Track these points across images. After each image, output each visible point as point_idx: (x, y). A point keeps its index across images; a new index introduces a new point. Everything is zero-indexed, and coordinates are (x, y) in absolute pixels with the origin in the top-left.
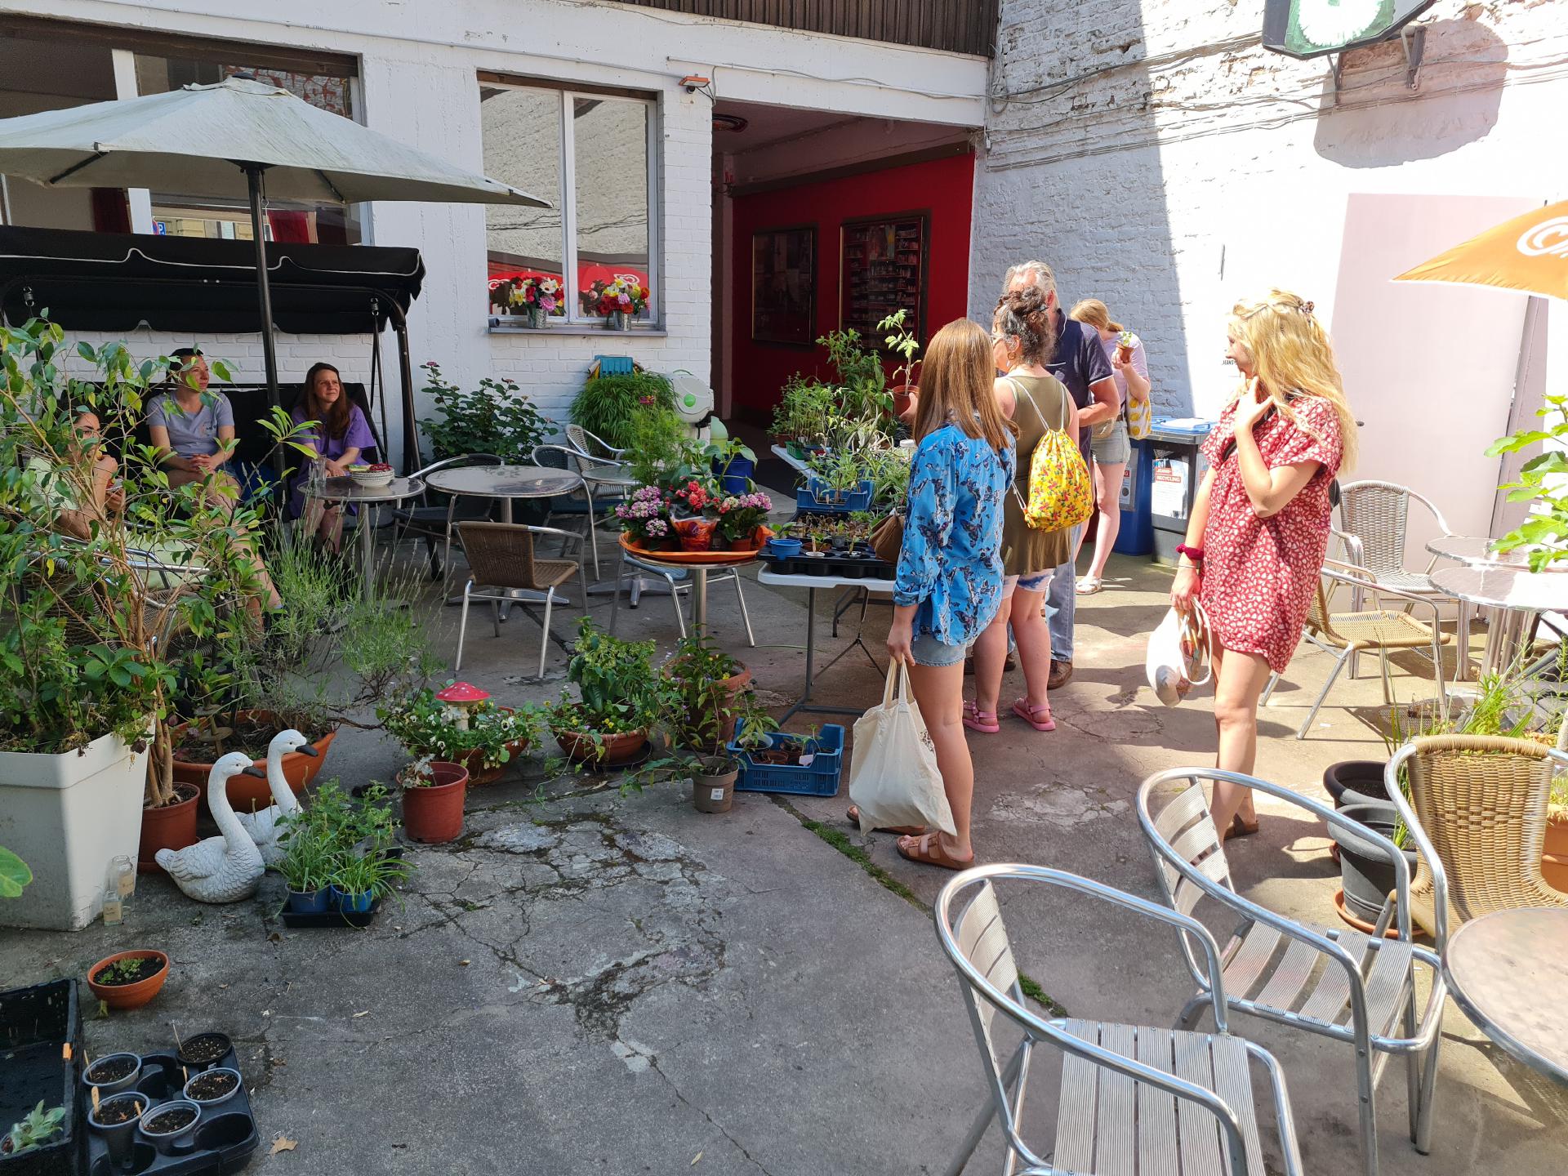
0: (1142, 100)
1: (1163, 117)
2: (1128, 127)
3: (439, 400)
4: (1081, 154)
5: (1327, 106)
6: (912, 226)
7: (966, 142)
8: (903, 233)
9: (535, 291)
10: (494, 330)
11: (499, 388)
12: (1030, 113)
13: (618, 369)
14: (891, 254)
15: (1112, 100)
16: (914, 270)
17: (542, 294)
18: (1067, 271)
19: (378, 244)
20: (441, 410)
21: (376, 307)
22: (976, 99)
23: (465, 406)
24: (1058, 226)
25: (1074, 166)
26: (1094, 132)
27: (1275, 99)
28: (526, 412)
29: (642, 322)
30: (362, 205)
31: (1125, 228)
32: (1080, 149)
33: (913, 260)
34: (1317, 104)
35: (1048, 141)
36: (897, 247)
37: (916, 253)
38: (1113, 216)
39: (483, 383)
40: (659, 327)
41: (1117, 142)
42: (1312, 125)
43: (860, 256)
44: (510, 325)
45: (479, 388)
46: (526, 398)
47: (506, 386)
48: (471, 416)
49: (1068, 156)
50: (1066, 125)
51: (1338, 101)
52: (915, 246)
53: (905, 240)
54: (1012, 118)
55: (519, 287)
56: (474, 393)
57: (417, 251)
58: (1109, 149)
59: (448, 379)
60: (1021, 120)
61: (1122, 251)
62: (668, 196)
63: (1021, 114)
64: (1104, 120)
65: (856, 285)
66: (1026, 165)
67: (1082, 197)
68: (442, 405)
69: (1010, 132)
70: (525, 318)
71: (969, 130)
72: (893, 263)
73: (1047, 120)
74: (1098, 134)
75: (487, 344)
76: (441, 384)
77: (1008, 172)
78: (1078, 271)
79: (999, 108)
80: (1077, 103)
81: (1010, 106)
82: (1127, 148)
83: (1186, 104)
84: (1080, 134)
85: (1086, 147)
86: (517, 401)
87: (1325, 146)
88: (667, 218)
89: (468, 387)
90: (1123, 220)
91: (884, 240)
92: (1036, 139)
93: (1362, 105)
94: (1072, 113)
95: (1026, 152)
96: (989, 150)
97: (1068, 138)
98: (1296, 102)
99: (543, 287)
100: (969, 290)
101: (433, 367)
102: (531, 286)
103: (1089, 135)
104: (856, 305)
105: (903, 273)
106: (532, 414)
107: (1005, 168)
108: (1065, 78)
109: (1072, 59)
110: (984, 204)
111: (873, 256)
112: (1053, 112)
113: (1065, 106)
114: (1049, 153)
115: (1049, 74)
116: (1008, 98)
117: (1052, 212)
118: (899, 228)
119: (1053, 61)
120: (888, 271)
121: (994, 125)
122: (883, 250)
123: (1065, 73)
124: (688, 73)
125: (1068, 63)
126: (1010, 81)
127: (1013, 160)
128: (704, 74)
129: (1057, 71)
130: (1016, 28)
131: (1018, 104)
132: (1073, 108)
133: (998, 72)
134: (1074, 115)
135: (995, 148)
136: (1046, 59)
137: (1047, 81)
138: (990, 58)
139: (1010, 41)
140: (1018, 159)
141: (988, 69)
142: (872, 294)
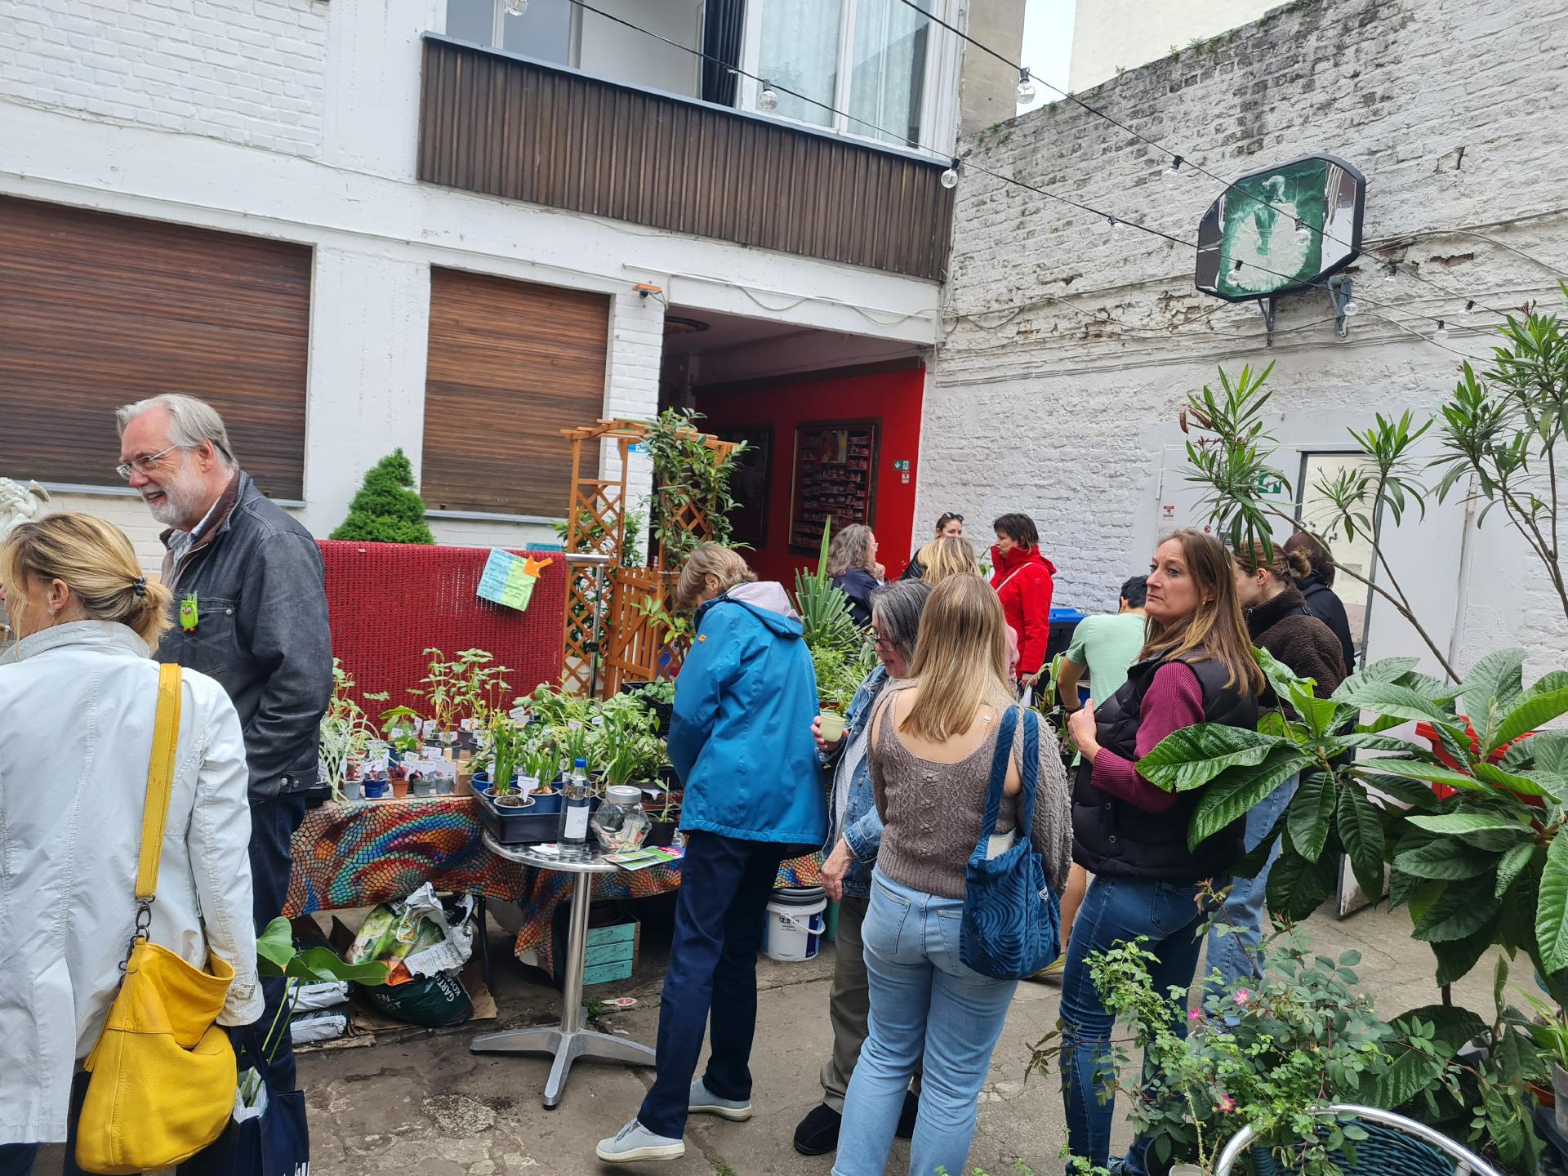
0: (1084, 330)
1: (1104, 345)
2: (1070, 354)
4: (1025, 377)
6: (863, 433)
7: (917, 357)
8: (855, 439)
12: (978, 335)
15: (1056, 328)
16: (864, 475)
18: (1011, 486)
22: (928, 319)
24: (1003, 443)
25: (1017, 388)
26: (1038, 357)
27: (1209, 336)
31: (1068, 449)
32: (1026, 371)
33: (863, 465)
35: (995, 361)
36: (848, 452)
37: (866, 459)
38: (1055, 436)
41: (1061, 367)
43: (812, 458)
49: (1014, 377)
50: (1013, 348)
51: (1270, 343)
52: (866, 452)
53: (856, 445)
54: (960, 339)
58: (1052, 374)
60: (969, 341)
61: (1064, 471)
63: (970, 335)
64: (1048, 346)
65: (806, 487)
66: (974, 382)
67: (1026, 417)
69: (959, 351)
71: (921, 347)
72: (844, 467)
73: (995, 343)
74: (1043, 358)
77: (957, 389)
78: (1021, 487)
79: (949, 329)
80: (1022, 328)
81: (959, 327)
82: (1070, 373)
83: (1125, 336)
84: (1025, 358)
85: (1030, 370)
90: (1065, 441)
91: (836, 445)
92: (983, 359)
93: (1292, 347)
94: (1017, 338)
95: (976, 370)
96: (938, 368)
97: (1013, 361)
98: (1230, 340)
100: (917, 498)
103: (1034, 359)
104: (807, 505)
105: (853, 478)
107: (954, 384)
108: (1011, 304)
109: (1018, 289)
110: (933, 417)
111: (825, 459)
112: (999, 335)
113: (1011, 331)
114: (996, 374)
115: (997, 301)
116: (958, 320)
117: (997, 429)
118: (851, 434)
119: (1000, 289)
120: (839, 475)
121: (944, 344)
122: (835, 453)
123: (1011, 300)
124: (643, 280)
125: (1015, 290)
126: (959, 305)
127: (961, 377)
128: (658, 282)
129: (1005, 297)
130: (967, 257)
131: (968, 326)
132: (1019, 333)
133: (948, 297)
134: (1019, 339)
135: (945, 365)
136: (993, 286)
137: (995, 306)
138: (942, 282)
139: (961, 268)
140: (966, 377)
141: (939, 292)
142: (823, 495)
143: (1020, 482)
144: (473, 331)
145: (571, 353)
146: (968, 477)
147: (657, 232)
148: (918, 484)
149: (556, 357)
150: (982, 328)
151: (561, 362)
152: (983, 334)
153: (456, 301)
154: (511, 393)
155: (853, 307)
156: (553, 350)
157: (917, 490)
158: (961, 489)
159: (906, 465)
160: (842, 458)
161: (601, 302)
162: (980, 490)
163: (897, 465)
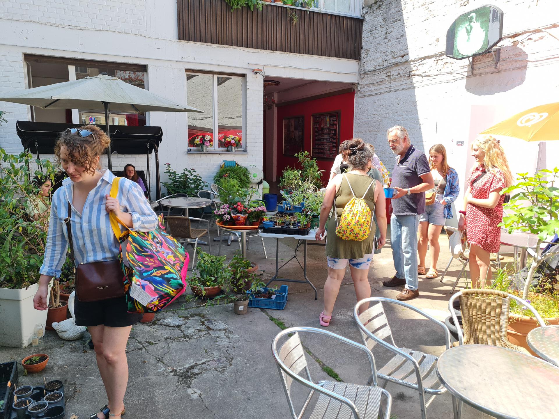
0: (409, 73)
1: (415, 79)
2: (404, 83)
3: (169, 176)
4: (389, 92)
5: (469, 75)
6: (335, 116)
7: (352, 88)
8: (332, 118)
9: (203, 140)
10: (189, 152)
11: (190, 172)
12: (372, 78)
13: (230, 165)
14: (328, 125)
15: (399, 74)
16: (335, 130)
17: (205, 140)
19: (151, 125)
20: (170, 179)
21: (148, 146)
22: (355, 74)
23: (178, 177)
25: (387, 95)
27: (452, 73)
28: (198, 179)
29: (239, 149)
30: (147, 113)
31: (404, 116)
32: (389, 90)
33: (335, 127)
34: (466, 74)
35: (378, 87)
36: (330, 123)
37: (336, 125)
38: (400, 112)
39: (184, 170)
40: (245, 151)
41: (401, 87)
42: (465, 81)
43: (318, 126)
44: (195, 151)
45: (183, 172)
46: (198, 175)
47: (192, 171)
48: (180, 181)
49: (385, 92)
50: (384, 82)
51: (472, 73)
52: (336, 123)
53: (332, 120)
54: (366, 80)
55: (198, 138)
56: (182, 173)
57: (161, 127)
58: (398, 90)
59: (173, 169)
60: (370, 81)
61: (404, 124)
62: (248, 108)
63: (370, 79)
64: (396, 80)
65: (316, 136)
66: (372, 95)
67: (390, 106)
68: (171, 177)
69: (366, 85)
70: (200, 148)
71: (353, 84)
72: (329, 128)
73: (378, 81)
74: (395, 85)
75: (187, 157)
76: (171, 170)
77: (366, 98)
79: (362, 76)
80: (387, 75)
81: (366, 76)
82: (404, 89)
83: (423, 75)
84: (389, 85)
85: (391, 89)
86: (195, 176)
87: (469, 88)
88: (248, 115)
89: (180, 171)
90: (404, 114)
91: (326, 121)
92: (375, 87)
93: (480, 74)
94: (386, 78)
95: (372, 91)
96: (359, 91)
97: (385, 86)
98: (459, 74)
99: (205, 138)
101: (168, 165)
102: (202, 138)
103: (392, 85)
104: (317, 143)
105: (332, 132)
106: (201, 180)
107: (365, 96)
108: (383, 67)
109: (386, 60)
110: (358, 108)
111: (322, 126)
113: (384, 76)
114: (379, 91)
115: (378, 65)
116: (365, 73)
117: (380, 111)
118: (330, 117)
119: (380, 61)
120: (327, 131)
121: (361, 82)
122: (326, 124)
123: (384, 65)
124: (255, 67)
125: (384, 61)
126: (366, 68)
127: (367, 94)
128: (261, 68)
129: (381, 64)
130: (368, 50)
131: (369, 75)
133: (362, 65)
135: (361, 90)
136: (377, 60)
137: (378, 67)
138: (359, 59)
139: (366, 55)
140: (369, 93)
141: (359, 64)
142: (322, 139)
146: (371, 128)
147: (260, 50)
152: (374, 77)
158: (369, 133)
161: (244, 77)
162: (375, 133)
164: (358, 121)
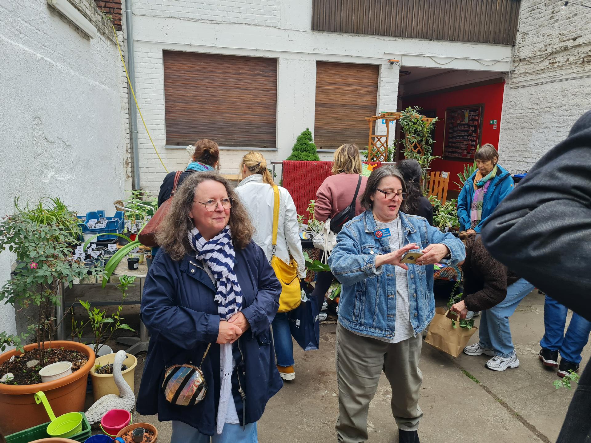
0: (582, 59)
2: (575, 70)
4: (552, 82)
6: (476, 110)
7: (501, 78)
8: (472, 113)
12: (530, 66)
15: (568, 60)
16: (476, 127)
18: (544, 128)
22: (506, 62)
24: (541, 110)
25: (549, 87)
26: (559, 73)
31: (573, 110)
32: (552, 79)
35: (537, 77)
36: (469, 118)
37: (477, 120)
38: (567, 105)
41: (570, 76)
43: (453, 121)
49: (547, 83)
50: (546, 70)
52: (477, 118)
53: (473, 115)
54: (521, 68)
58: (566, 79)
60: (526, 69)
63: (526, 66)
64: (564, 68)
65: (450, 133)
66: (527, 86)
67: (553, 99)
69: (521, 73)
71: (503, 73)
72: (467, 124)
73: (538, 69)
74: (561, 73)
77: (520, 89)
78: (550, 128)
79: (516, 64)
80: (552, 61)
81: (521, 63)
82: (575, 78)
84: (553, 74)
85: (555, 79)
90: (572, 107)
91: (464, 116)
92: (532, 76)
95: (529, 81)
96: (511, 81)
97: (548, 75)
100: (500, 135)
103: (557, 74)
104: (451, 140)
105: (471, 128)
107: (518, 87)
108: (547, 52)
109: (550, 45)
110: (508, 102)
111: (459, 122)
112: (540, 65)
113: (546, 63)
114: (538, 81)
115: (539, 51)
116: (521, 60)
117: (538, 104)
118: (470, 111)
119: (542, 45)
120: (465, 128)
121: (514, 71)
122: (463, 119)
123: (547, 50)
124: (392, 58)
125: (548, 46)
126: (521, 54)
127: (521, 84)
128: (398, 58)
129: (543, 49)
130: (525, 34)
131: (525, 63)
132: (550, 64)
133: (516, 51)
134: (550, 66)
135: (514, 80)
136: (537, 45)
137: (539, 53)
138: (513, 45)
139: (522, 39)
140: (524, 84)
141: (512, 50)
142: (458, 136)
143: (549, 126)
144: (330, 84)
145: (365, 89)
146: (525, 125)
147: (397, 39)
148: (501, 129)
149: (360, 90)
150: (532, 63)
151: (362, 92)
152: (532, 65)
153: (325, 73)
154: (344, 105)
155: (475, 60)
156: (358, 88)
157: (500, 132)
158: (521, 130)
159: (495, 122)
160: (466, 121)
161: (376, 68)
162: (529, 130)
163: (491, 122)
164: (508, 116)
